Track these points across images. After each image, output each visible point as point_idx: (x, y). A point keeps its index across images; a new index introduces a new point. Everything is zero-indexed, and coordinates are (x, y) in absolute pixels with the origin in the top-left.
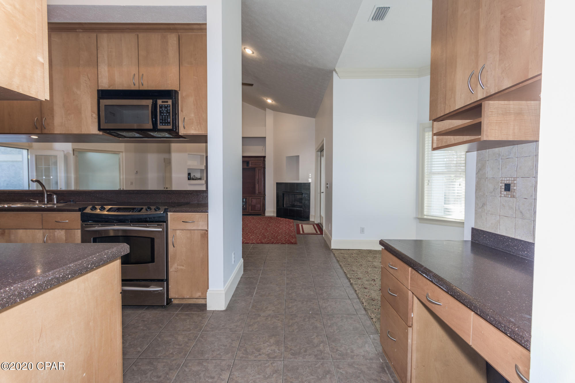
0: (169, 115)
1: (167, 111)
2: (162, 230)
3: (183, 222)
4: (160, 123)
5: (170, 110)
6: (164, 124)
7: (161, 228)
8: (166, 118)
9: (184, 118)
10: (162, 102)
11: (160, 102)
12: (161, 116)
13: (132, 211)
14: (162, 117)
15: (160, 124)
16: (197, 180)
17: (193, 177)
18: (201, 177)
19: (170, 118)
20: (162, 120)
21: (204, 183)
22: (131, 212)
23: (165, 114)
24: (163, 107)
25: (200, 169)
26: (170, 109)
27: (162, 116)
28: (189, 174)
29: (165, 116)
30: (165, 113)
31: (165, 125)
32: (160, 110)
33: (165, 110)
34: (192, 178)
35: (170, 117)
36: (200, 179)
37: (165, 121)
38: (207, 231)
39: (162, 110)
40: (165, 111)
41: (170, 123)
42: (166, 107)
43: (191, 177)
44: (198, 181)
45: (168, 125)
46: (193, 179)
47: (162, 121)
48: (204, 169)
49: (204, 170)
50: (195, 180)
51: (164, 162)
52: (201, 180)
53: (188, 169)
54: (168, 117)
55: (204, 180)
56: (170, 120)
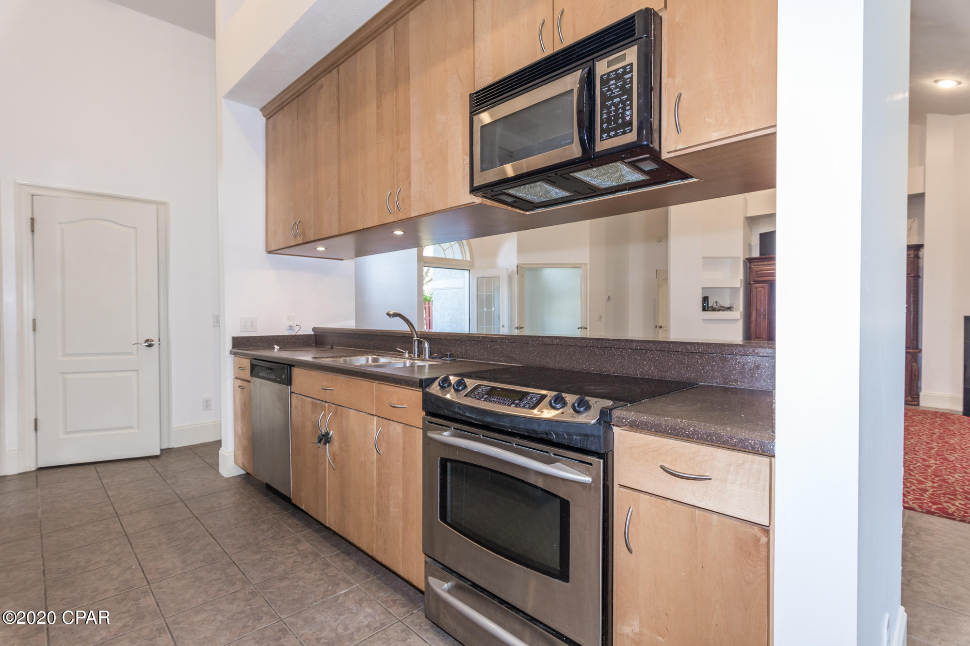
0: (627, 100)
1: (622, 88)
2: (593, 481)
3: (662, 467)
4: (603, 131)
5: (631, 82)
6: (612, 133)
7: (589, 475)
8: (620, 111)
9: (680, 96)
10: (609, 64)
11: (602, 67)
12: (605, 111)
13: (517, 402)
14: (609, 113)
15: (601, 137)
16: (723, 311)
17: (715, 306)
18: (731, 304)
19: (631, 108)
20: (609, 121)
21: (739, 318)
22: (513, 406)
23: (617, 100)
24: (612, 79)
25: (730, 288)
26: (631, 78)
27: (609, 108)
28: (705, 299)
29: (616, 105)
30: (616, 97)
31: (616, 135)
32: (602, 92)
33: (617, 87)
34: (712, 307)
35: (631, 105)
36: (729, 309)
37: (616, 122)
38: (766, 530)
39: (610, 90)
40: (616, 92)
41: (630, 123)
42: (618, 77)
43: (709, 306)
44: (726, 313)
45: (624, 133)
46: (714, 310)
47: (609, 123)
48: (739, 286)
49: (738, 289)
50: (719, 310)
51: (657, 278)
52: (731, 310)
53: (703, 288)
54: (624, 109)
55: (737, 310)
56: (633, 114)
